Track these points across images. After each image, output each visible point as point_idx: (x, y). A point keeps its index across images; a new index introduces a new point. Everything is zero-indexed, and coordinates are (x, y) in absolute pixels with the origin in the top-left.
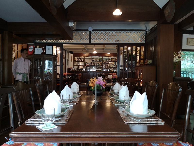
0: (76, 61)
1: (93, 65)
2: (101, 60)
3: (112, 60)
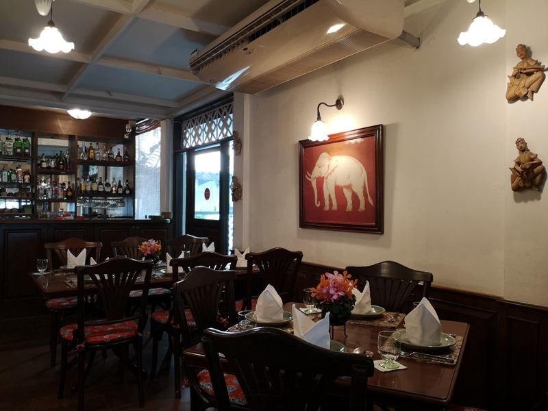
2: (27, 151)
3: (92, 155)
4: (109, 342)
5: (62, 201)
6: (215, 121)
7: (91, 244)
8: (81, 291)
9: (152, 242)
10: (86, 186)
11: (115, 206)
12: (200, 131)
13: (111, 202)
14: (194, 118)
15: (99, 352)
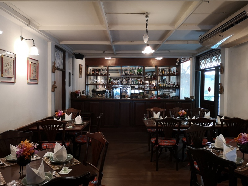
0: (90, 75)
1: (125, 83)
2: (141, 73)
3: (163, 72)
4: (166, 146)
5: (153, 90)
6: (213, 57)
7: (161, 109)
8: (157, 127)
9: (183, 111)
10: (161, 84)
11: (172, 92)
12: (207, 62)
13: (171, 91)
14: (204, 56)
15: (164, 149)
